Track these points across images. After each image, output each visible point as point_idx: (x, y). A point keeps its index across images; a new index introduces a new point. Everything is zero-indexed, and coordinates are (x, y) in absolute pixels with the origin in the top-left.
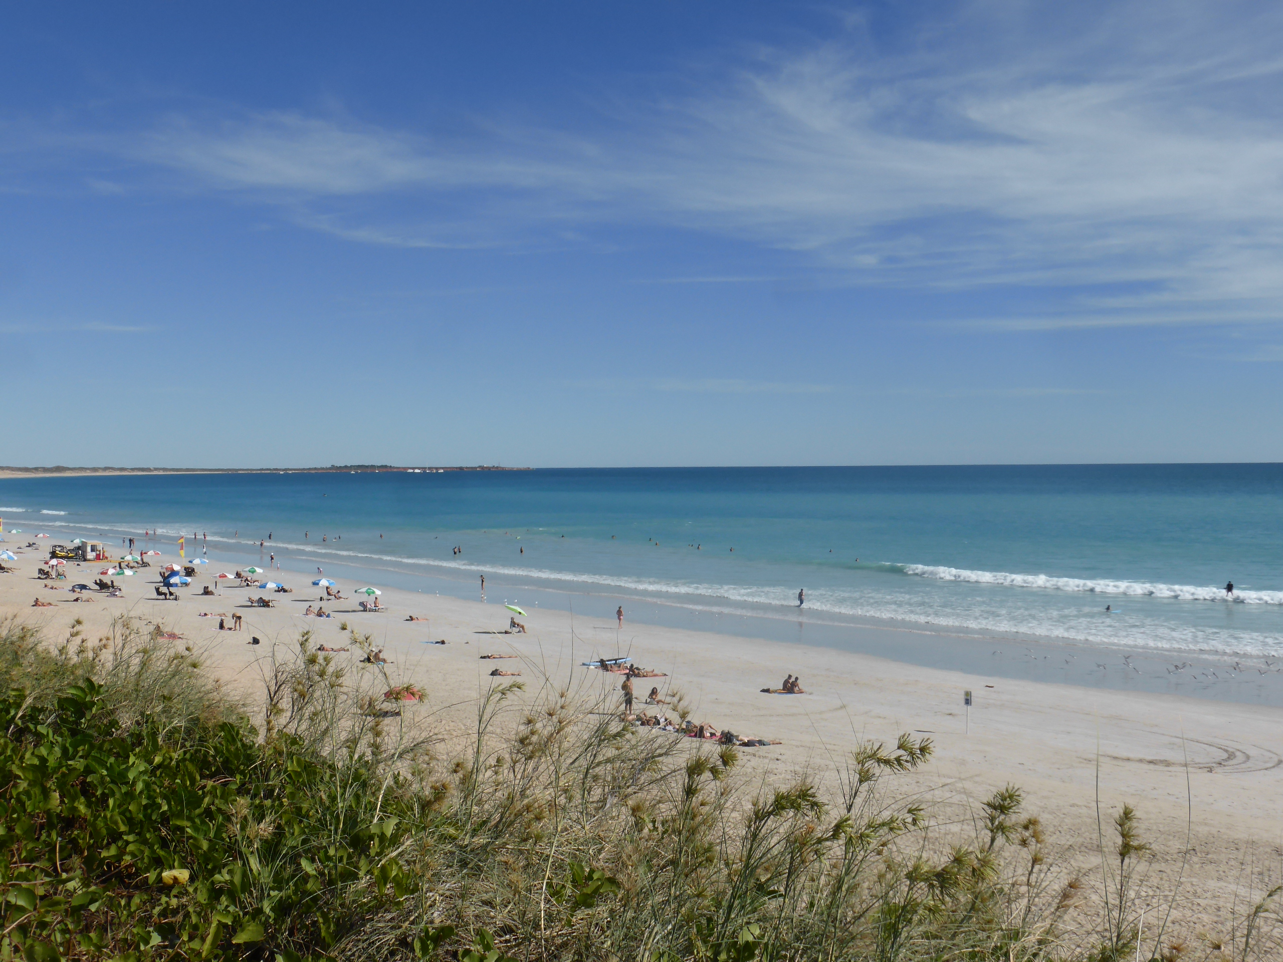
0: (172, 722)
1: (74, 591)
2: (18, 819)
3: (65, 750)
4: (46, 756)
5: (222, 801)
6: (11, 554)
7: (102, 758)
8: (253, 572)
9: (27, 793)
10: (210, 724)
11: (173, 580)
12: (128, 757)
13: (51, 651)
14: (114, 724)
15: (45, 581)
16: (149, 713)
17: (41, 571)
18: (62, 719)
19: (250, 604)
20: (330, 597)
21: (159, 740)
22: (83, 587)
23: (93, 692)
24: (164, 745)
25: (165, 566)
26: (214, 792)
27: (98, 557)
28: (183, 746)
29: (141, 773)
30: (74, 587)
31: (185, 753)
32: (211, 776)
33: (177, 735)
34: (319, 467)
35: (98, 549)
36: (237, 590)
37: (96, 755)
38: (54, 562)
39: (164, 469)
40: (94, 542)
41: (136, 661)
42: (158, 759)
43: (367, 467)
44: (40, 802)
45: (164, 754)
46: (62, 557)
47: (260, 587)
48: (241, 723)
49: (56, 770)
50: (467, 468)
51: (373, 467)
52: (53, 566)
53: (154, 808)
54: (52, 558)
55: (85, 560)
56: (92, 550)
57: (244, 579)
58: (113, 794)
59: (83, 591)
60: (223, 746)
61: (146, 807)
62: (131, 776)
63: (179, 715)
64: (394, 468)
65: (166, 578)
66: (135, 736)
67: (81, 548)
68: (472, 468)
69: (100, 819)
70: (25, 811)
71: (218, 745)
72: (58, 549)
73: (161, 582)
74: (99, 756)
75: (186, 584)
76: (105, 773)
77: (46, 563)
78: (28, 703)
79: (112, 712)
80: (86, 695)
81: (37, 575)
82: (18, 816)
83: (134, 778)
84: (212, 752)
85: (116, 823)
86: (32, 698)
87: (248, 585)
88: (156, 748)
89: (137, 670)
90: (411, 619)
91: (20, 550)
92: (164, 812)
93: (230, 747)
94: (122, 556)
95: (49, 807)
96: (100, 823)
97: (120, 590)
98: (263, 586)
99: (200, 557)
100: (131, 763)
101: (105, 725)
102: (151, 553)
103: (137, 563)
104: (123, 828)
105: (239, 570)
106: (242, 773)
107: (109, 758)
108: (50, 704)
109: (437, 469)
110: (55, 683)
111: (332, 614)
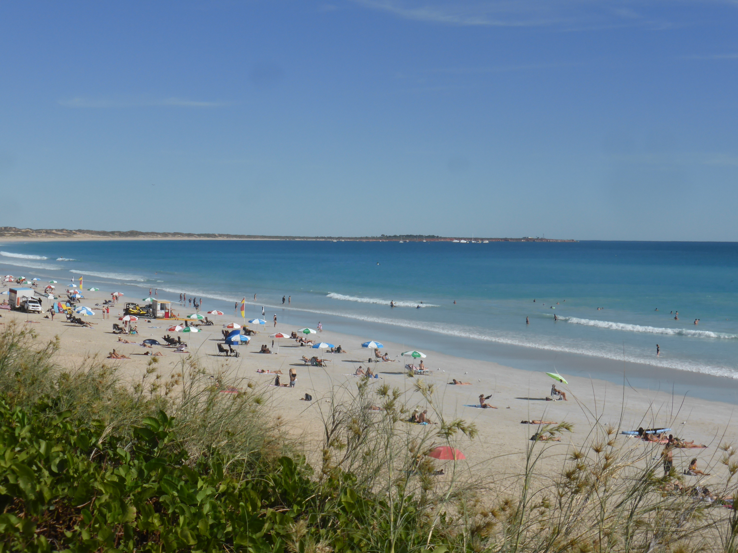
0: (236, 456)
1: (145, 346)
2: (100, 528)
3: (140, 472)
4: (124, 476)
5: (281, 526)
6: (90, 310)
7: (173, 481)
8: (308, 333)
9: (107, 505)
10: (270, 459)
11: (234, 338)
12: (196, 483)
13: (128, 389)
14: (183, 454)
15: (119, 336)
16: (214, 446)
17: (116, 326)
18: (137, 447)
19: (303, 362)
20: (378, 359)
21: (224, 471)
22: (153, 342)
23: (166, 424)
24: (228, 475)
25: (227, 325)
26: (273, 519)
27: (167, 315)
28: (245, 477)
29: (208, 496)
30: (144, 341)
31: (247, 483)
32: (272, 506)
33: (239, 468)
34: (370, 236)
35: (167, 308)
36: (292, 350)
37: (168, 478)
38: (127, 318)
39: (228, 236)
40: (164, 301)
41: (204, 398)
42: (222, 488)
43: (416, 236)
44: (119, 515)
45: (228, 483)
46: (134, 314)
47: (313, 347)
48: (298, 460)
49: (132, 489)
50: (511, 239)
51: (421, 237)
52: (126, 322)
53: (220, 527)
54: (125, 314)
55: (155, 317)
56: (162, 309)
57: (298, 339)
58: (183, 512)
59: (153, 346)
60: (281, 478)
61: (212, 526)
62: (199, 498)
63: (242, 449)
64: (441, 238)
65: (228, 335)
66: (202, 466)
67: (151, 307)
68: (517, 239)
69: (171, 534)
70: (106, 522)
71: (278, 478)
72: (131, 306)
73: (222, 340)
74: (170, 479)
75: (246, 342)
76: (176, 494)
77: (121, 319)
78: (108, 432)
79: (182, 443)
80: (159, 426)
81: (112, 330)
82: (100, 526)
83: (202, 501)
84: (272, 484)
85: (186, 537)
86: (111, 428)
87: (302, 345)
88: (221, 477)
89: (205, 407)
90: (455, 382)
91: (97, 307)
92: (228, 533)
93: (288, 480)
94: (189, 315)
95: (127, 520)
96: (171, 537)
97: (186, 346)
98: (316, 346)
99: (259, 318)
100: (199, 486)
101: (176, 455)
102: (214, 312)
103: (202, 321)
104: (192, 542)
105: (295, 331)
106: (299, 504)
107: (179, 482)
108: (127, 433)
109: (482, 239)
110: (132, 416)
111: (380, 375)
